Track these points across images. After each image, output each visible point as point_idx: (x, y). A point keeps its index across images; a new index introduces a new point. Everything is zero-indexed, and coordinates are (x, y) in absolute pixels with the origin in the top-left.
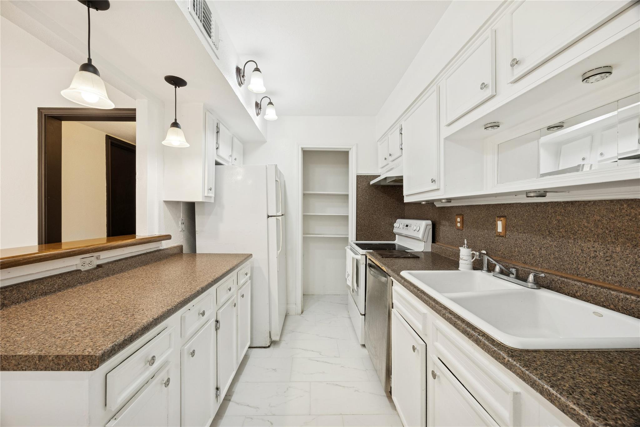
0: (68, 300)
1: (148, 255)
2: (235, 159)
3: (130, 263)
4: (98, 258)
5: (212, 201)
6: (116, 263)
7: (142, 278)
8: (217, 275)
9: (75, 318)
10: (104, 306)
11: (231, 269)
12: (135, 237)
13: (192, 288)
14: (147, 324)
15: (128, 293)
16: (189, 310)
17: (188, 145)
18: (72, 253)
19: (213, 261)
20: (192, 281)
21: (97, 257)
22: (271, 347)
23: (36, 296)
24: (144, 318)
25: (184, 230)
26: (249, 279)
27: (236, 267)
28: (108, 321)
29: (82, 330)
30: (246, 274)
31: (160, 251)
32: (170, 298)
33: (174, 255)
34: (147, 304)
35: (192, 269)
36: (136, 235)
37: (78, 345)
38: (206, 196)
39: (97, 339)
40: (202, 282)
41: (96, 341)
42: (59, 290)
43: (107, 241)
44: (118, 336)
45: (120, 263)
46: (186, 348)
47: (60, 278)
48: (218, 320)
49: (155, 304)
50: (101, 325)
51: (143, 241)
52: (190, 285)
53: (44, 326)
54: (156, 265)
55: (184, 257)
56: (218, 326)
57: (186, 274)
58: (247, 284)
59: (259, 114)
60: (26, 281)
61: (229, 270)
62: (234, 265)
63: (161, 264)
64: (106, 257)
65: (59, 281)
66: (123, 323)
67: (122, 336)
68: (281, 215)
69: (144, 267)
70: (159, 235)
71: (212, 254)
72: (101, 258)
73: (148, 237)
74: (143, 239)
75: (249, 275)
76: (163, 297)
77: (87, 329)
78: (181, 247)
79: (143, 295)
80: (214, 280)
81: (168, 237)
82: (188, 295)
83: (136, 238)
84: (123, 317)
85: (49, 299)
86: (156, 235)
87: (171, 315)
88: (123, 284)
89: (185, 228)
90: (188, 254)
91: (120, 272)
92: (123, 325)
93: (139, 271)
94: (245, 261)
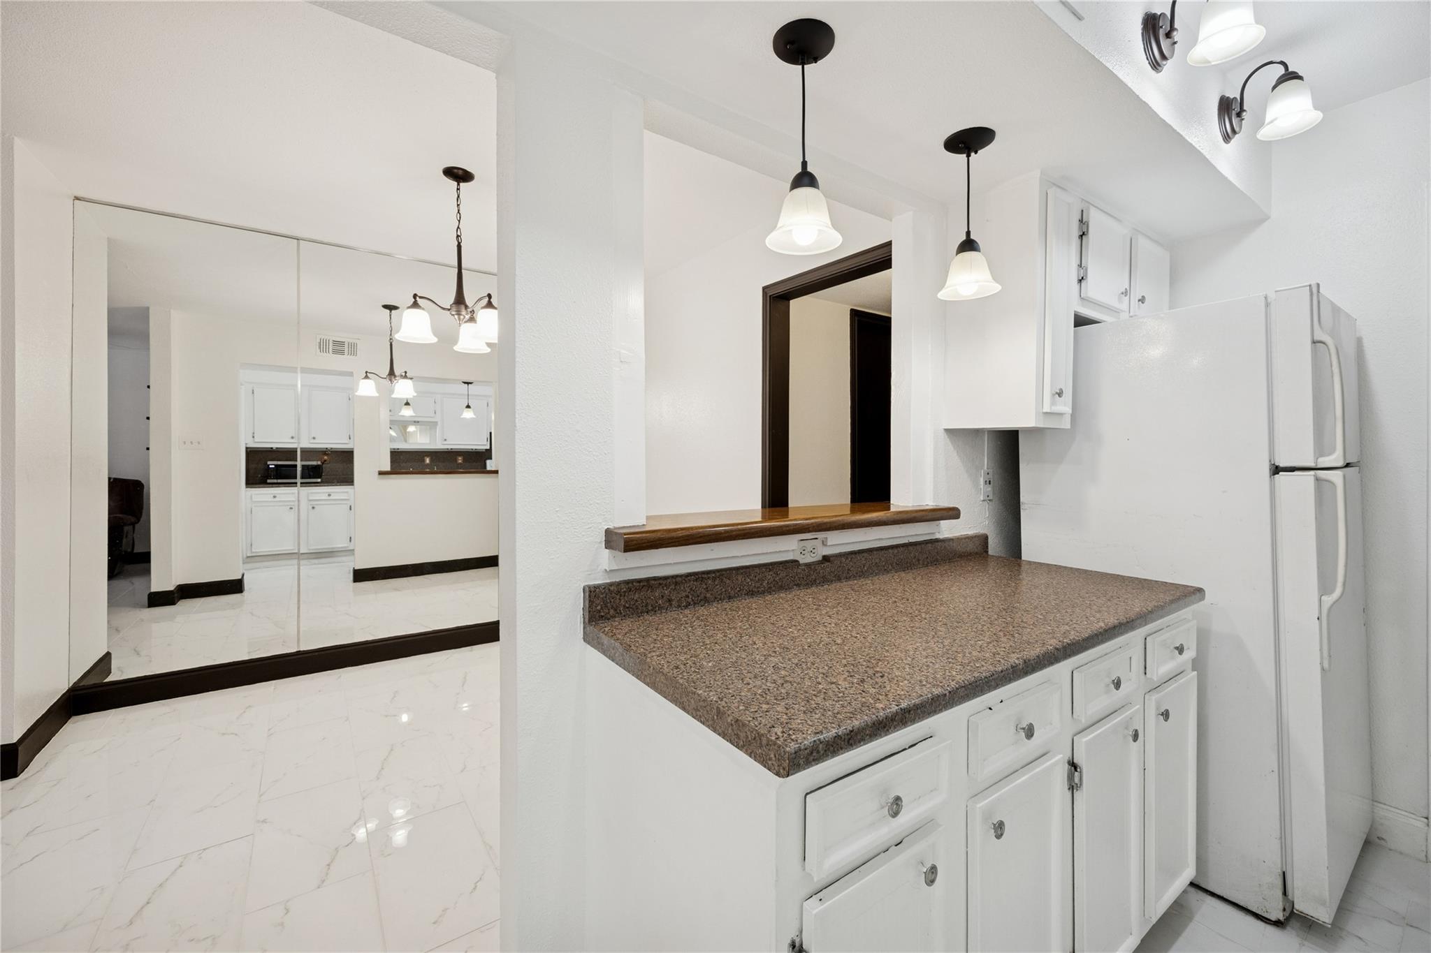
0: (776, 614)
1: (911, 548)
2: (1142, 300)
3: (877, 561)
4: (824, 543)
5: (1067, 424)
6: (853, 556)
7: (894, 599)
8: (1072, 633)
9: (775, 652)
10: (821, 641)
11: (1121, 625)
12: (888, 508)
13: (999, 654)
14: (884, 716)
15: (864, 627)
16: (990, 709)
17: (997, 288)
18: (784, 529)
19: (1067, 587)
20: (1001, 634)
21: (823, 541)
22: (1288, 928)
23: (742, 594)
24: (881, 697)
25: (991, 498)
26: (1190, 666)
27: (1138, 621)
28: (820, 680)
29: (780, 682)
30: (1177, 648)
31: (937, 544)
32: (942, 664)
33: (967, 556)
34: (892, 665)
35: (1006, 599)
36: (892, 502)
37: (767, 711)
38: (1047, 413)
39: (795, 713)
40: (1029, 643)
41: (793, 715)
42: (769, 591)
43: (851, 511)
44: (827, 721)
45: (859, 558)
46: (978, 806)
47: (770, 570)
48: (1075, 761)
49: (908, 669)
50: (807, 683)
51: (905, 516)
52: (995, 643)
53: (737, 652)
54: (926, 574)
55: (992, 564)
56: (1077, 780)
57: (990, 610)
58: (1182, 680)
59: (1234, 132)
60: (730, 566)
61: (1115, 627)
62: (1132, 615)
63: (937, 574)
64: (840, 542)
65: (769, 576)
66: (842, 694)
67: (833, 725)
68: (1341, 464)
69: (903, 574)
70: (935, 507)
71: (1065, 567)
72: (828, 544)
73: (911, 509)
74: (900, 512)
75: (1190, 654)
76: (927, 657)
77: (786, 681)
78: (984, 539)
79: (889, 639)
80: (1064, 648)
81: (953, 513)
82: (986, 669)
83: (890, 510)
84: (845, 679)
85: (755, 603)
86: (927, 505)
87: (941, 711)
88: (860, 604)
89: (994, 494)
90: (1000, 557)
91: (860, 576)
92: (841, 698)
93: (893, 581)
94: (1173, 606)
